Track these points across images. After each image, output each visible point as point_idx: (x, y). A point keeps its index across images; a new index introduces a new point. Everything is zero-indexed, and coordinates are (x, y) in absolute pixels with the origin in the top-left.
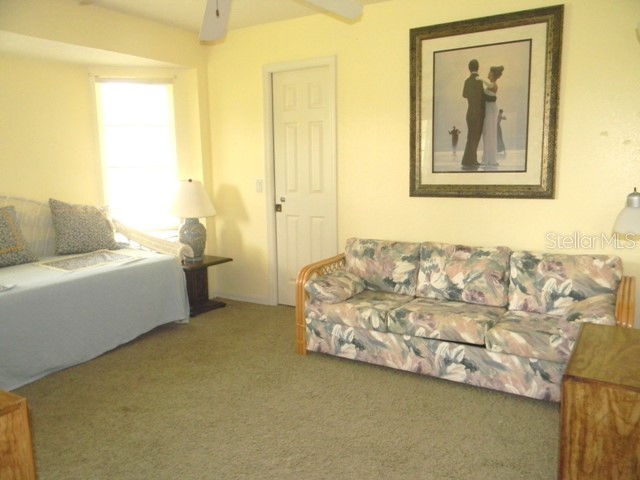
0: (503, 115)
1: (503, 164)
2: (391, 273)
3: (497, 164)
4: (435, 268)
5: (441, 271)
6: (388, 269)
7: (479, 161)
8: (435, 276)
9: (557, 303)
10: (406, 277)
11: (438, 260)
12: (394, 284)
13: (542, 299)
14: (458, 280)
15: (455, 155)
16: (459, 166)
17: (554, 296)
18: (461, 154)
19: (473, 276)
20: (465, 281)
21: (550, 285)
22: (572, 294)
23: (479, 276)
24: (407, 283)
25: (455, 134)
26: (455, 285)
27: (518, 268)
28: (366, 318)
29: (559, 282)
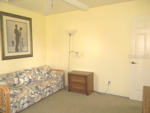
0: (23, 39)
1: (24, 50)
2: (14, 82)
3: (23, 50)
4: (25, 76)
5: (26, 77)
6: (13, 81)
7: (19, 49)
8: (25, 78)
9: (46, 75)
10: (18, 82)
11: (24, 74)
12: (16, 85)
13: (44, 76)
14: (30, 77)
15: (13, 48)
16: (14, 51)
17: (45, 74)
18: (15, 48)
19: (32, 75)
20: (31, 77)
21: (43, 73)
22: (47, 73)
23: (33, 75)
24: (18, 83)
25: (13, 42)
26: (30, 79)
27: (37, 71)
28: (31, 92)
29: (44, 72)
